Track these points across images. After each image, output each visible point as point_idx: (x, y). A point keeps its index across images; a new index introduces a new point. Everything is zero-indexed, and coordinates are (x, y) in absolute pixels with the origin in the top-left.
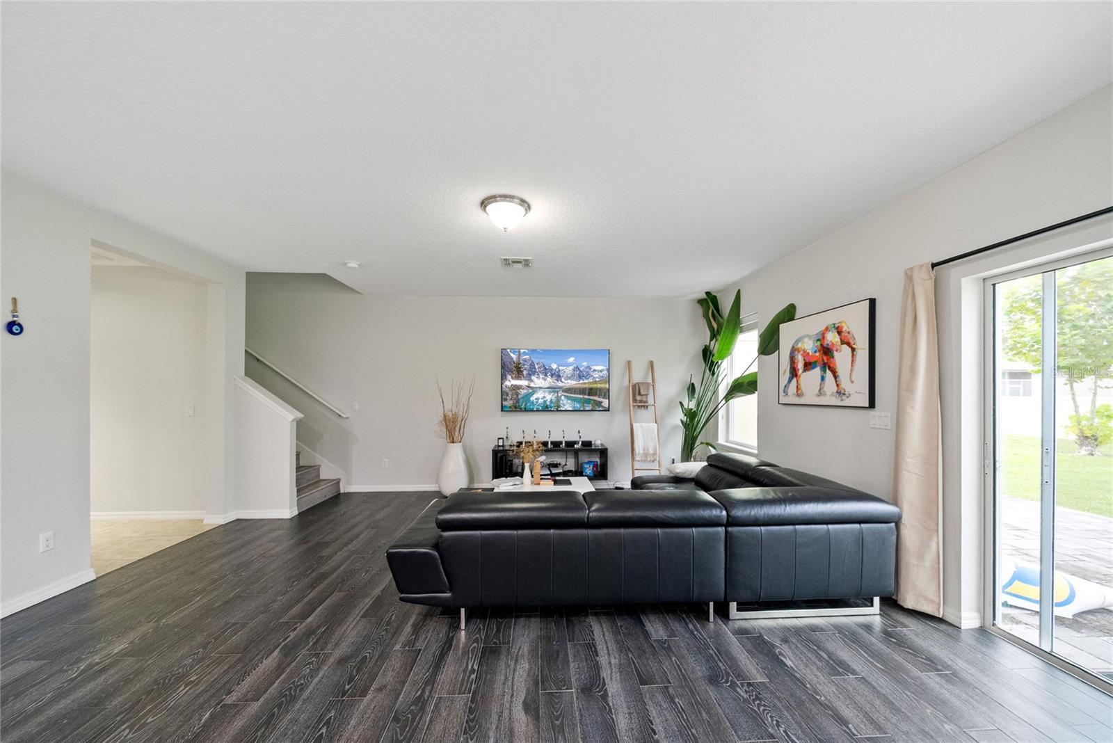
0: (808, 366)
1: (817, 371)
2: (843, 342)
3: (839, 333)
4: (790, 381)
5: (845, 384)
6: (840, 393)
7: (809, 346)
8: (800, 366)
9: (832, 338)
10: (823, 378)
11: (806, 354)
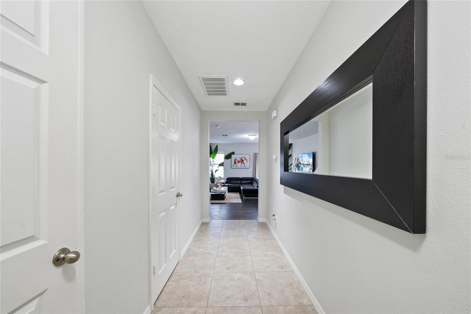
0: (238, 162)
1: (241, 163)
2: (245, 159)
3: (245, 158)
4: (234, 164)
5: (245, 165)
6: (245, 166)
7: (239, 159)
8: (237, 162)
9: (243, 159)
10: (242, 164)
11: (238, 160)
